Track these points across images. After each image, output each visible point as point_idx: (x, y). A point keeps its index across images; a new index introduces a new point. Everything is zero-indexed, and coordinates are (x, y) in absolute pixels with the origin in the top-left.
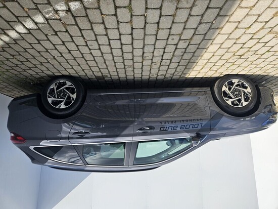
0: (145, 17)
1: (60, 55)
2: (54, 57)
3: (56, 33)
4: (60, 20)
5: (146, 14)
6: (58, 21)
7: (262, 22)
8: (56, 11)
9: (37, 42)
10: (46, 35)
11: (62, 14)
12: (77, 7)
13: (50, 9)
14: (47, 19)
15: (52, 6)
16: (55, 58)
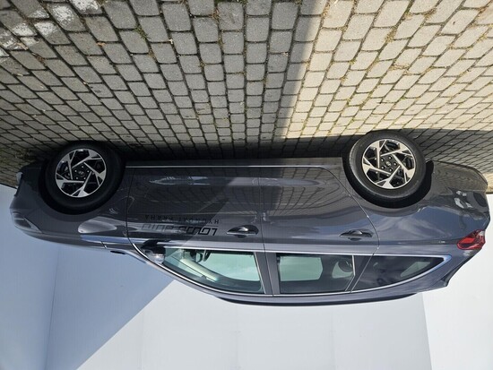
0: (173, 46)
1: (51, 109)
2: (41, 111)
3: (30, 73)
4: (28, 50)
5: (171, 40)
6: (26, 53)
7: (371, 51)
8: (18, 38)
9: (4, 88)
10: (15, 76)
11: (30, 42)
12: (51, 30)
13: (6, 35)
14: (7, 51)
15: (7, 29)
16: (43, 114)
